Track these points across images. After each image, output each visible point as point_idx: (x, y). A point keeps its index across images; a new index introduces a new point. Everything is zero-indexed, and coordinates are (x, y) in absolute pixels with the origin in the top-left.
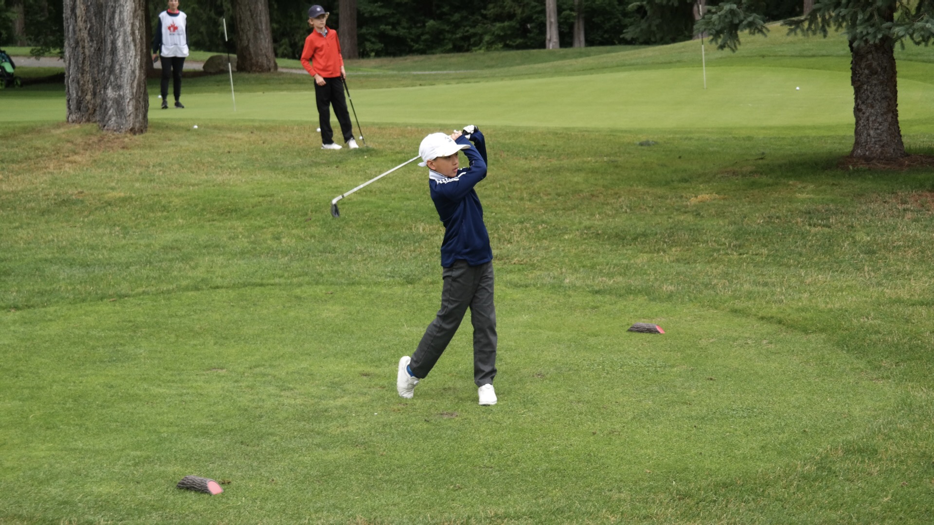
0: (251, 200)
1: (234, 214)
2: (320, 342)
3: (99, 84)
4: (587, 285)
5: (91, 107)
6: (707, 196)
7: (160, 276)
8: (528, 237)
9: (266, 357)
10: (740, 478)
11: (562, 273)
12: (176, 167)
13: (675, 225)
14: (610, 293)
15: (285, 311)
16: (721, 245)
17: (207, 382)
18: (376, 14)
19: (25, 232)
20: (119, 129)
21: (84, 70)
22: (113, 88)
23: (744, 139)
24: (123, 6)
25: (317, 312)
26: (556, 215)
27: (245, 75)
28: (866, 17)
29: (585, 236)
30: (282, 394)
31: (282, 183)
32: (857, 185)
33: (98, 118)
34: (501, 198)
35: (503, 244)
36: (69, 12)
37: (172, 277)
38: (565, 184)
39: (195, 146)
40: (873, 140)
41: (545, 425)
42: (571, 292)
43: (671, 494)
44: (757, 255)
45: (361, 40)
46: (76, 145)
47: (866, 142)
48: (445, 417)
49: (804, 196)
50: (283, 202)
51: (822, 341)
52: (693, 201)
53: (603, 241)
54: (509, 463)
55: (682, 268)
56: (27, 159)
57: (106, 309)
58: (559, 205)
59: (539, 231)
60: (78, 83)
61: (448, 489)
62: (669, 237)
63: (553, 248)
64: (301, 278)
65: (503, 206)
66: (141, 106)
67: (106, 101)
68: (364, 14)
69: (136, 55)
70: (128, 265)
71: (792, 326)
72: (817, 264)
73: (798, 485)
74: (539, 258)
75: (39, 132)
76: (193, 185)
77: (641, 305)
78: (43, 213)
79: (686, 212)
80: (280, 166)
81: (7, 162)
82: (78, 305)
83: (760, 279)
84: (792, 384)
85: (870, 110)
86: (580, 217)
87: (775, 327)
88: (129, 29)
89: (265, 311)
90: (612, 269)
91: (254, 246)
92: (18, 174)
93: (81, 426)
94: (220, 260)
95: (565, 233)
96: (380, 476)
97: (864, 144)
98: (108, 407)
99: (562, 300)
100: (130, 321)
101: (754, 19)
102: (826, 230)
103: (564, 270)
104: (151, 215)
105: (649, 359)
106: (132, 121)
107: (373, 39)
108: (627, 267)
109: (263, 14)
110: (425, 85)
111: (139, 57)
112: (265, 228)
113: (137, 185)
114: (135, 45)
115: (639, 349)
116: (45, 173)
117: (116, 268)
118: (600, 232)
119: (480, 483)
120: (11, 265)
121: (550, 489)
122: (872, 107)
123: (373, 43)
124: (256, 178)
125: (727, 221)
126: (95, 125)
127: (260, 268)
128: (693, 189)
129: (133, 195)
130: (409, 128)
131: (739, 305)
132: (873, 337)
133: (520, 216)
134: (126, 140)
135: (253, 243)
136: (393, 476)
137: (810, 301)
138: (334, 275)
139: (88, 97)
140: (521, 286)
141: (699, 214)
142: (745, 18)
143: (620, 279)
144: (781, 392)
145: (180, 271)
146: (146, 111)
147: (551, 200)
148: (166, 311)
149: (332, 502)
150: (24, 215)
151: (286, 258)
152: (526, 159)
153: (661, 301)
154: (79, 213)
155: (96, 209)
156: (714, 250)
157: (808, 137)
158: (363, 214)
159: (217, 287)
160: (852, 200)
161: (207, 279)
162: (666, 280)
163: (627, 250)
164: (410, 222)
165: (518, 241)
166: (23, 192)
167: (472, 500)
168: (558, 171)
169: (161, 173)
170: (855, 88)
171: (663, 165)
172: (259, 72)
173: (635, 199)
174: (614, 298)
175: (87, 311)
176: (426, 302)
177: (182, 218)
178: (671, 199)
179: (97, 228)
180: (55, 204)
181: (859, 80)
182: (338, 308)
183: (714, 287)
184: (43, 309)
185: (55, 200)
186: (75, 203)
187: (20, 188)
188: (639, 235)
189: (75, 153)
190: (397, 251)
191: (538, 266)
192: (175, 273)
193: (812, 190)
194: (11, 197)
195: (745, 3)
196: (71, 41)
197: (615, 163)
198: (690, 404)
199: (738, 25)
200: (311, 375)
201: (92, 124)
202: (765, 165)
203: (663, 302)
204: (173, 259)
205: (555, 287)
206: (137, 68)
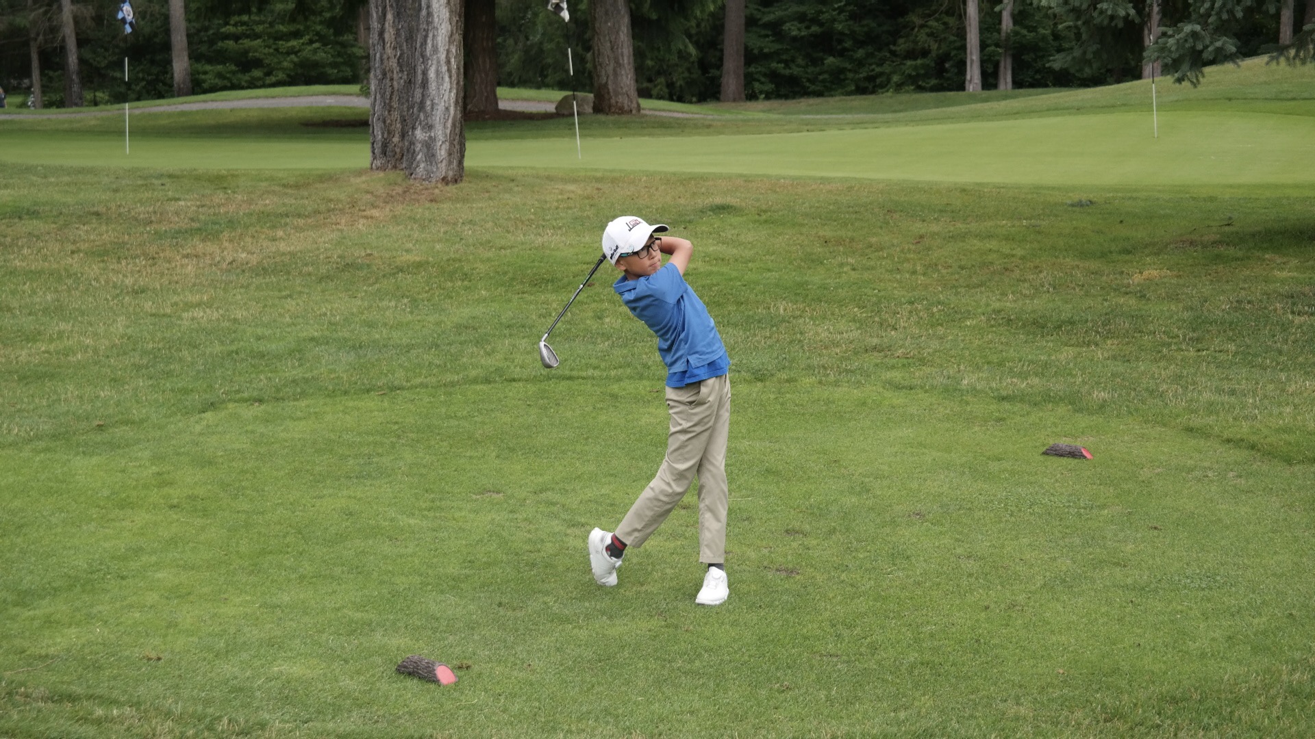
0: (573, 268)
1: (550, 284)
3: (407, 126)
4: (990, 388)
5: (398, 150)
6: (1155, 273)
7: (445, 363)
8: (919, 323)
9: (558, 478)
10: (1196, 689)
11: (959, 371)
12: (490, 225)
13: (1112, 311)
14: (1022, 400)
16: (1172, 338)
17: (474, 511)
18: (766, 50)
19: (294, 303)
20: (428, 178)
21: (391, 107)
22: (423, 129)
23: (1205, 200)
24: (437, 29)
25: (636, 417)
26: (957, 294)
27: (602, 117)
29: (993, 322)
30: (569, 531)
33: (404, 165)
34: (887, 271)
35: (886, 331)
36: (376, 36)
37: (459, 365)
38: (971, 254)
39: (517, 199)
41: (919, 592)
42: (969, 398)
43: (1093, 711)
44: (1221, 351)
45: (749, 79)
46: (376, 196)
48: (783, 574)
49: (1285, 274)
52: (1137, 278)
53: (1017, 329)
54: (863, 650)
55: (1120, 368)
56: (317, 212)
57: (371, 404)
58: (961, 281)
59: (933, 314)
60: (384, 122)
61: (771, 689)
62: (1104, 325)
63: (950, 338)
64: (621, 371)
65: (890, 280)
66: (455, 150)
67: (414, 144)
68: (752, 50)
69: (451, 89)
70: (410, 347)
71: (1270, 454)
72: (1302, 365)
73: (1283, 705)
74: (931, 351)
75: (337, 180)
76: (505, 249)
77: (1062, 418)
78: (320, 280)
79: (1127, 294)
81: (293, 216)
82: (338, 399)
83: (1226, 385)
84: (1271, 539)
86: (988, 297)
87: (1245, 453)
88: (443, 57)
89: (569, 414)
90: (1025, 368)
92: (301, 230)
95: (967, 318)
96: (680, 663)
99: (957, 409)
100: (396, 423)
101: (1223, 45)
103: (962, 367)
104: (449, 284)
105: (1070, 495)
106: (444, 168)
107: (763, 79)
108: (1046, 365)
109: (625, 45)
110: (813, 131)
111: (455, 91)
112: (586, 303)
113: (438, 247)
114: (450, 77)
115: (1057, 481)
116: (333, 231)
117: (394, 352)
118: (1012, 317)
119: (819, 680)
121: (917, 694)
123: (762, 83)
124: (583, 240)
125: (1181, 305)
126: (402, 173)
127: (571, 355)
128: (1137, 262)
129: (431, 259)
130: (782, 181)
131: (1196, 422)
133: (910, 294)
134: (437, 191)
136: (697, 663)
137: (1295, 419)
139: (396, 139)
140: (903, 387)
141: (1144, 296)
142: (1211, 43)
143: (1036, 381)
144: (1255, 550)
145: (472, 357)
146: (462, 156)
147: (952, 274)
148: (444, 410)
149: (605, 703)
150: (298, 281)
151: (606, 343)
152: (924, 221)
153: (1091, 414)
154: (363, 280)
155: (384, 276)
156: (1163, 345)
157: (1288, 198)
158: (710, 289)
159: (514, 380)
161: (502, 368)
162: (1098, 383)
163: (1047, 342)
164: (768, 300)
165: (905, 328)
166: (301, 253)
167: (804, 708)
168: (963, 236)
169: (470, 232)
171: (1100, 232)
172: (619, 114)
173: (1061, 274)
174: (1026, 407)
175: (347, 407)
176: (779, 407)
177: (485, 289)
178: (1108, 275)
179: (381, 300)
180: (338, 268)
183: (1162, 395)
184: (294, 403)
185: (337, 263)
186: (359, 267)
187: (299, 248)
188: (1063, 322)
189: (374, 206)
190: (748, 338)
191: (928, 361)
192: (465, 360)
193: (1297, 267)
194: (287, 259)
195: (1212, 24)
196: (378, 71)
197: (1037, 228)
198: (1125, 566)
199: (1201, 52)
200: (612, 505)
201: (398, 172)
202: (1232, 233)
203: (1093, 414)
204: (465, 341)
205: (948, 391)
206: (452, 105)
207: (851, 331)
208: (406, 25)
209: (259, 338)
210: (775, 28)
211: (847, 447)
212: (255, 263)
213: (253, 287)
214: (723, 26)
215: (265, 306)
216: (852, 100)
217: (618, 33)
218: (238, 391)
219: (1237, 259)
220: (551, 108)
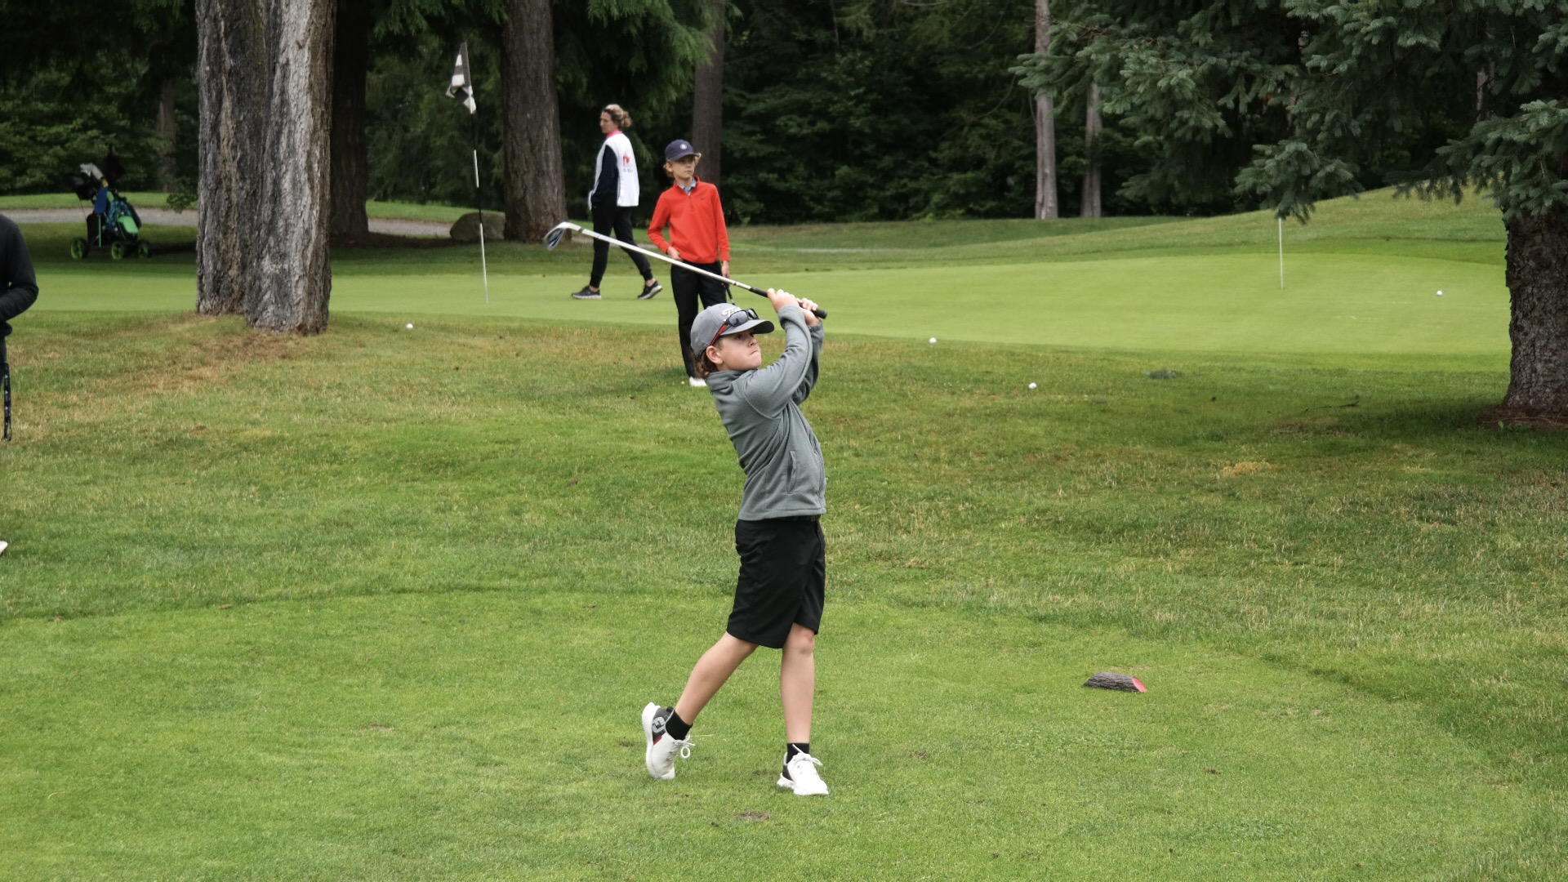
0: (481, 448)
1: (450, 469)
2: (560, 687)
3: (250, 254)
4: (1025, 606)
5: (236, 288)
6: (1251, 465)
7: (311, 569)
8: (938, 524)
9: (464, 710)
11: (987, 586)
12: (365, 390)
13: (1190, 513)
14: (1064, 622)
15: (510, 634)
16: (1264, 548)
17: (357, 747)
18: (752, 154)
19: (99, 491)
20: (278, 327)
21: (227, 227)
22: (273, 258)
23: (1331, 373)
24: (295, 123)
25: (565, 637)
26: (991, 488)
27: (517, 246)
28: (1526, 171)
29: (1035, 525)
30: (480, 771)
31: (536, 422)
32: (1509, 454)
33: (245, 307)
34: (902, 457)
35: (895, 534)
36: (208, 130)
37: (330, 572)
38: (1013, 438)
39: (403, 357)
40: (1541, 379)
41: (915, 839)
42: (998, 618)
44: (1324, 565)
45: (728, 195)
46: (205, 350)
47: (1529, 382)
48: (748, 820)
49: (1417, 470)
50: (534, 452)
51: (1414, 715)
52: (1227, 472)
53: (1065, 533)
55: (1193, 584)
56: (123, 370)
57: (213, 621)
58: (998, 471)
59: (958, 514)
60: (218, 249)
62: (1178, 530)
63: (978, 544)
64: (546, 580)
65: (903, 470)
66: (317, 289)
67: (260, 279)
68: (732, 152)
69: (312, 204)
70: (260, 550)
71: (1365, 688)
72: (1425, 584)
74: (952, 559)
75: (149, 327)
76: (388, 421)
77: (1112, 644)
78: (134, 459)
79: (1212, 491)
80: (537, 394)
81: (89, 375)
82: (167, 614)
83: (1325, 607)
84: (1352, 785)
85: (1536, 328)
86: (1032, 492)
87: (1337, 687)
88: (302, 161)
89: (478, 633)
90: (1072, 582)
91: (475, 524)
92: (104, 394)
93: (129, 815)
94: (415, 545)
95: (1003, 519)
97: (1526, 386)
98: (183, 784)
99: (980, 631)
100: (249, 643)
101: (1336, 169)
102: (1448, 528)
103: (991, 581)
104: (312, 468)
105: (1113, 734)
106: (301, 313)
107: (747, 196)
108: (1100, 580)
109: (551, 146)
110: (814, 270)
111: (318, 208)
112: (499, 495)
113: (296, 418)
114: (312, 188)
115: (1098, 717)
116: (148, 395)
117: (240, 554)
118: (1060, 519)
120: (68, 543)
122: (1541, 323)
123: (746, 201)
124: (495, 412)
125: (1279, 507)
126: (241, 318)
127: (479, 561)
128: (1229, 451)
129: (287, 434)
131: (1278, 648)
132: (1504, 711)
133: (929, 488)
134: (290, 344)
135: (475, 518)
137: (1402, 646)
138: (603, 577)
139: (233, 272)
140: (914, 604)
141: (1233, 494)
142: (1321, 167)
143: (1084, 598)
144: (1330, 797)
145: (347, 562)
146: (327, 297)
147: (987, 463)
148: (311, 628)
150: (103, 462)
151: (527, 546)
152: (953, 393)
153: (1150, 638)
154: (194, 462)
155: (222, 456)
156: (1252, 556)
158: (665, 477)
160: (1498, 479)
161: (388, 576)
162: (1163, 602)
163: (1103, 550)
165: (920, 530)
166: (105, 424)
168: (1003, 414)
169: (339, 399)
170: (1512, 291)
171: (1183, 412)
173: (1129, 466)
174: (1069, 630)
175: (179, 624)
177: (362, 474)
178: (1189, 467)
179: (220, 487)
180: (157, 445)
181: (1519, 278)
182: (600, 632)
183: (1241, 618)
184: (108, 619)
185: (157, 439)
186: (189, 445)
187: (102, 418)
188: (1125, 526)
189: (203, 363)
190: (714, 540)
191: (948, 572)
192: (337, 565)
193: (1432, 461)
194: (85, 433)
195: (1322, 142)
196: (210, 178)
197: (1103, 406)
198: (1169, 813)
199: (1309, 177)
200: (534, 741)
201: (236, 317)
202: (1354, 416)
203: (1152, 639)
204: (337, 542)
205: (972, 608)
206: (314, 226)
207: (850, 534)
208: (249, 116)
209: (53, 536)
210: (765, 123)
211: (837, 675)
212: (41, 437)
213: (40, 469)
214: (690, 118)
215: (59, 494)
216: (874, 228)
217: (540, 128)
218: (30, 604)
219: (1358, 450)
220: (444, 231)
